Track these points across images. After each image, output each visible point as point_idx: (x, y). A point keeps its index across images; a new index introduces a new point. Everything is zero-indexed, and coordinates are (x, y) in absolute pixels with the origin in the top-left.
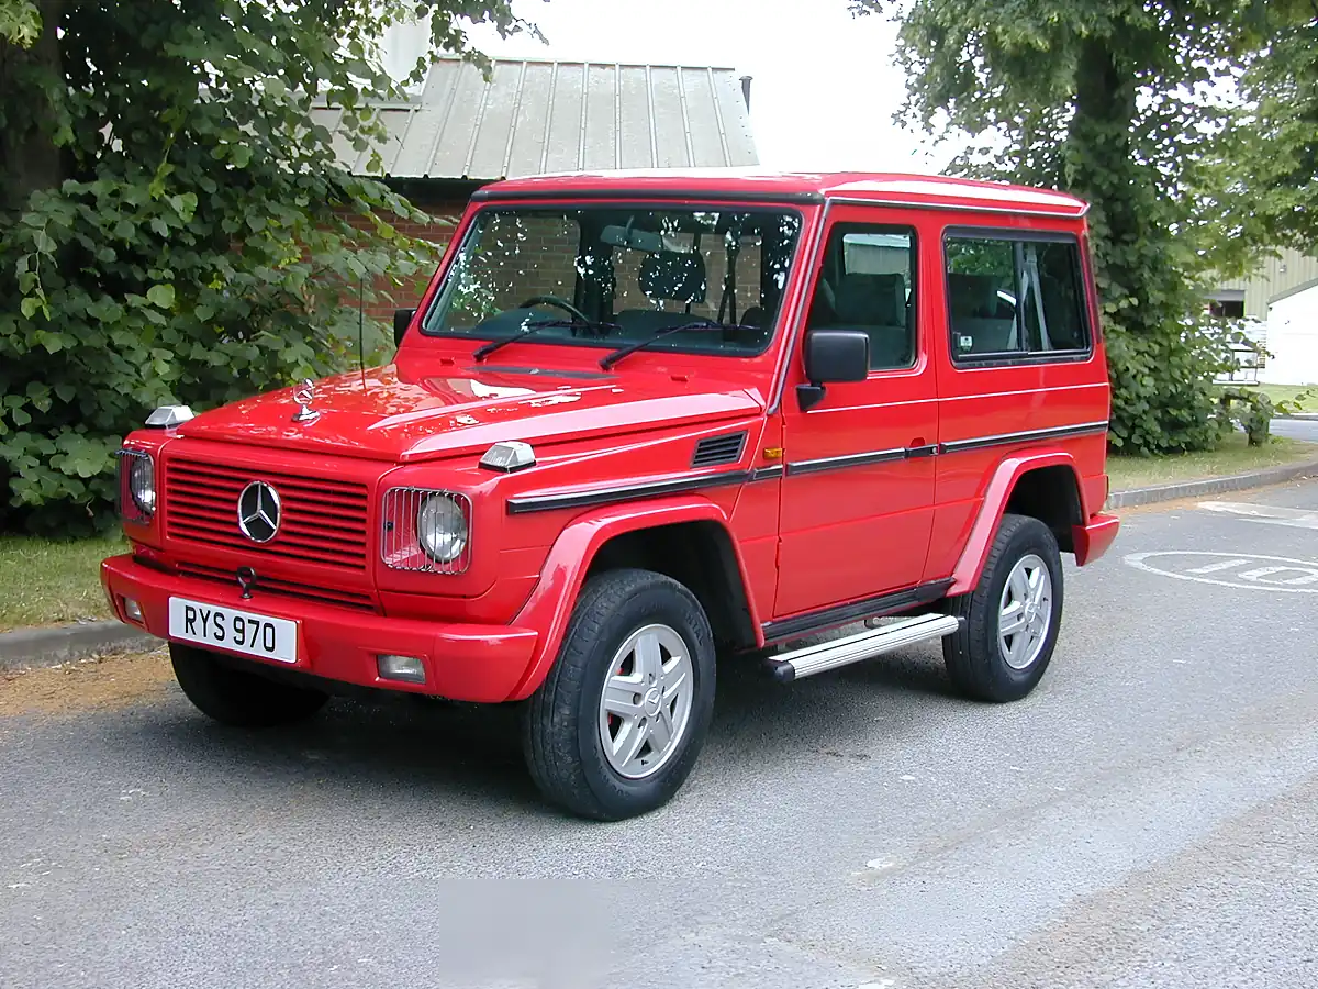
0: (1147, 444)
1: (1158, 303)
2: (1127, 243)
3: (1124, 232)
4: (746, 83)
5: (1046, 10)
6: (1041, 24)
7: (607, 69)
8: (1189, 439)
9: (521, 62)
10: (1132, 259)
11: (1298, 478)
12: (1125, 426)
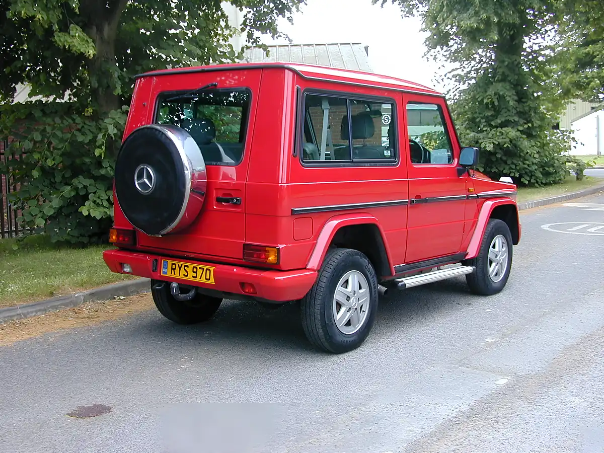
0: (537, 182)
1: (537, 126)
2: (524, 103)
3: (522, 98)
4: (366, 48)
5: (481, 13)
6: (480, 18)
7: (310, 47)
8: (553, 179)
9: (276, 46)
10: (527, 109)
11: (599, 192)
12: (528, 176)
